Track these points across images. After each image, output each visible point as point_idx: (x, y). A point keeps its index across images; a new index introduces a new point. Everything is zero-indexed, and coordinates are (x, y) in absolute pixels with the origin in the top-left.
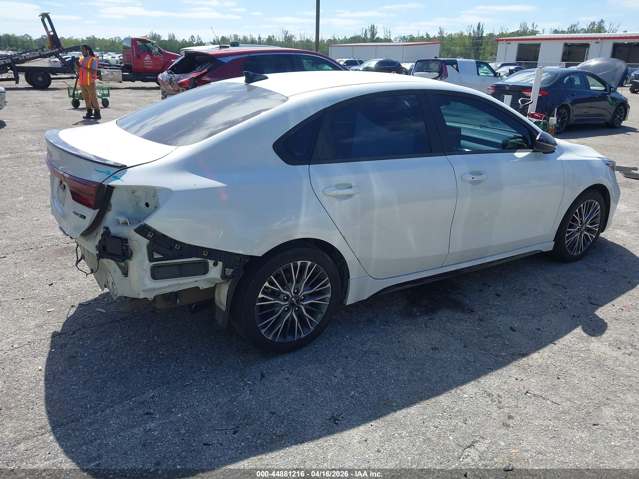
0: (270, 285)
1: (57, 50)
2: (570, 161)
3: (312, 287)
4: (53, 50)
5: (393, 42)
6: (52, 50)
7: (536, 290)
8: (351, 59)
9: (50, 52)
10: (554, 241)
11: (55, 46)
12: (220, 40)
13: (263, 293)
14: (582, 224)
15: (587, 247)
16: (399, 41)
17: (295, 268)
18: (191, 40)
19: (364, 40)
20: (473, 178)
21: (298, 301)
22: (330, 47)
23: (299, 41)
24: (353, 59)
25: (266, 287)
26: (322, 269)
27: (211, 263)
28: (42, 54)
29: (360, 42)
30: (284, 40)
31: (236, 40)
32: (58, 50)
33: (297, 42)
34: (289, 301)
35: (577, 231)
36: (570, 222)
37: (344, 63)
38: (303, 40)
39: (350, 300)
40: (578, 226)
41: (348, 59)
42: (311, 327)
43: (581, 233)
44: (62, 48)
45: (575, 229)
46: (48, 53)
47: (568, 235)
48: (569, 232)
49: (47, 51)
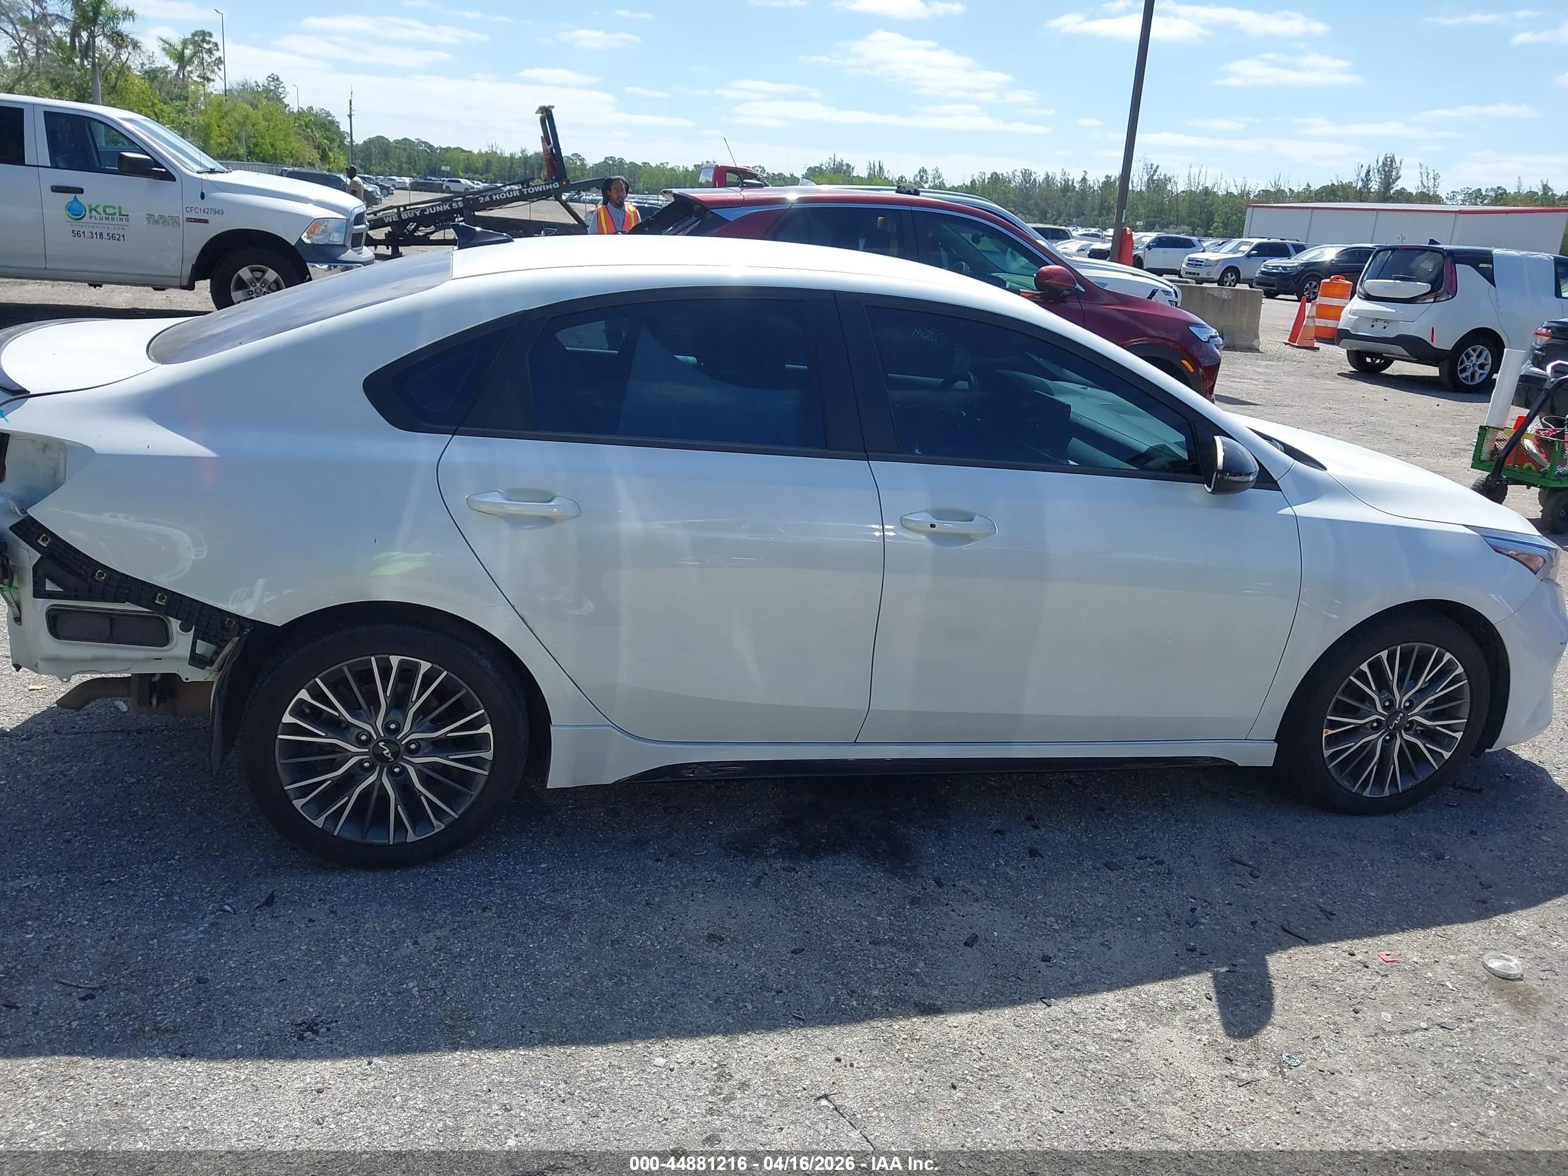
0: (312, 698)
1: (556, 185)
2: (1333, 524)
3: (438, 723)
4: (549, 184)
5: (1445, 204)
6: (545, 184)
7: (1161, 862)
8: (1272, 240)
9: (541, 190)
10: (1275, 741)
11: (554, 178)
12: (986, 181)
13: (295, 713)
14: (1392, 710)
15: (1419, 781)
16: (1463, 201)
17: (385, 671)
18: (918, 179)
19: (1362, 195)
20: (932, 526)
21: (396, 755)
22: (1249, 210)
23: (1183, 192)
24: (1279, 241)
25: (302, 701)
26: (464, 687)
27: (175, 624)
28: (525, 193)
29: (1347, 200)
30: (1144, 189)
31: (1027, 183)
32: (558, 186)
33: (1178, 194)
34: (372, 745)
35: (1373, 728)
36: (1338, 696)
37: (1253, 250)
38: (1193, 189)
39: (559, 777)
40: (1374, 711)
41: (1265, 240)
42: (435, 822)
43: (1393, 737)
44: (568, 182)
45: (1362, 719)
46: (537, 191)
47: (1330, 732)
48: (1333, 725)
49: (538, 185)
